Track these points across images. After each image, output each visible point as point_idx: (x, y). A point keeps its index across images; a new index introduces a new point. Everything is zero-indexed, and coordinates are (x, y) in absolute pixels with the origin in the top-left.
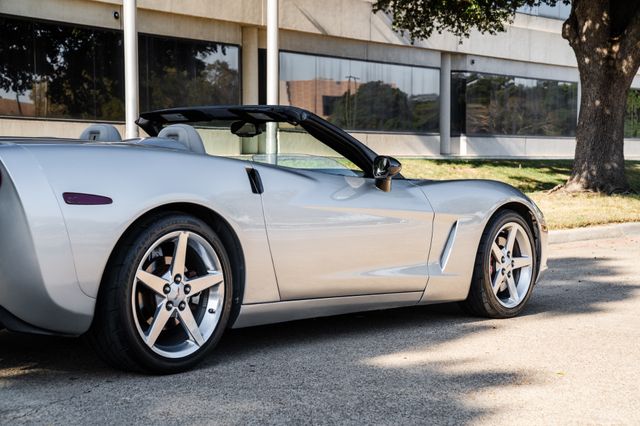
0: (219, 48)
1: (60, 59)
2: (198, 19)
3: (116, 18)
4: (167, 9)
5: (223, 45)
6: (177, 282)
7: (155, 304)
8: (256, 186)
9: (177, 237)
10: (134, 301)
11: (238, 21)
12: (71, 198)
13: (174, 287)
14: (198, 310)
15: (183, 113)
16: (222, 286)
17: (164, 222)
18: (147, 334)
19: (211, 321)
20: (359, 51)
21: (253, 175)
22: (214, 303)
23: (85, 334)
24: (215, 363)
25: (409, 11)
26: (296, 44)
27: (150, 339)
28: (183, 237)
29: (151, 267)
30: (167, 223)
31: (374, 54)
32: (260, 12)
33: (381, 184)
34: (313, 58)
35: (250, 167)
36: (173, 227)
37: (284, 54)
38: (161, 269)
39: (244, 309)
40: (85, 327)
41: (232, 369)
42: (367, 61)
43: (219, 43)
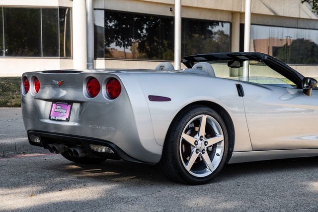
0: (220, 24)
1: (144, 31)
2: (210, 10)
3: (171, 11)
5: (222, 22)
6: (201, 140)
7: (191, 151)
8: (241, 93)
9: (201, 118)
10: (181, 148)
11: (230, 10)
12: (153, 98)
13: (200, 142)
14: (211, 154)
15: (204, 56)
16: (223, 142)
17: (195, 110)
18: (187, 165)
19: (217, 160)
20: (293, 23)
21: (239, 87)
22: (219, 151)
23: (158, 163)
24: (219, 181)
26: (260, 21)
27: (188, 167)
28: (204, 118)
29: (189, 132)
30: (196, 111)
31: (301, 24)
32: (242, 5)
33: (306, 92)
34: (268, 27)
35: (238, 83)
36: (199, 112)
37: (253, 26)
38: (193, 133)
39: (234, 154)
40: (157, 160)
41: (228, 184)
42: (297, 28)
43: (220, 21)
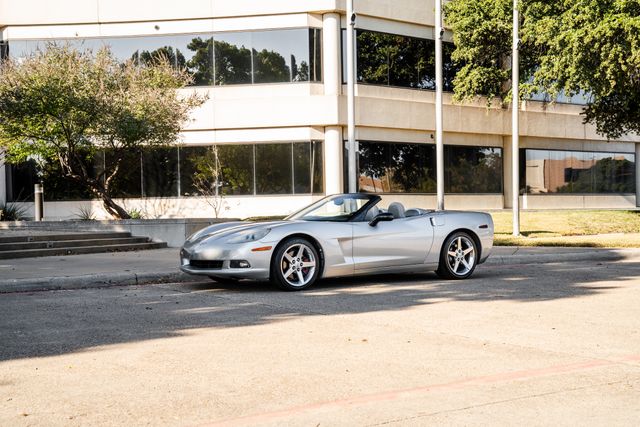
0: (490, 148)
1: (401, 158)
2: (477, 134)
3: (432, 137)
4: (460, 131)
5: (493, 147)
11: (500, 134)
20: (578, 146)
25: (607, 122)
31: (588, 146)
42: (583, 151)
